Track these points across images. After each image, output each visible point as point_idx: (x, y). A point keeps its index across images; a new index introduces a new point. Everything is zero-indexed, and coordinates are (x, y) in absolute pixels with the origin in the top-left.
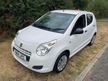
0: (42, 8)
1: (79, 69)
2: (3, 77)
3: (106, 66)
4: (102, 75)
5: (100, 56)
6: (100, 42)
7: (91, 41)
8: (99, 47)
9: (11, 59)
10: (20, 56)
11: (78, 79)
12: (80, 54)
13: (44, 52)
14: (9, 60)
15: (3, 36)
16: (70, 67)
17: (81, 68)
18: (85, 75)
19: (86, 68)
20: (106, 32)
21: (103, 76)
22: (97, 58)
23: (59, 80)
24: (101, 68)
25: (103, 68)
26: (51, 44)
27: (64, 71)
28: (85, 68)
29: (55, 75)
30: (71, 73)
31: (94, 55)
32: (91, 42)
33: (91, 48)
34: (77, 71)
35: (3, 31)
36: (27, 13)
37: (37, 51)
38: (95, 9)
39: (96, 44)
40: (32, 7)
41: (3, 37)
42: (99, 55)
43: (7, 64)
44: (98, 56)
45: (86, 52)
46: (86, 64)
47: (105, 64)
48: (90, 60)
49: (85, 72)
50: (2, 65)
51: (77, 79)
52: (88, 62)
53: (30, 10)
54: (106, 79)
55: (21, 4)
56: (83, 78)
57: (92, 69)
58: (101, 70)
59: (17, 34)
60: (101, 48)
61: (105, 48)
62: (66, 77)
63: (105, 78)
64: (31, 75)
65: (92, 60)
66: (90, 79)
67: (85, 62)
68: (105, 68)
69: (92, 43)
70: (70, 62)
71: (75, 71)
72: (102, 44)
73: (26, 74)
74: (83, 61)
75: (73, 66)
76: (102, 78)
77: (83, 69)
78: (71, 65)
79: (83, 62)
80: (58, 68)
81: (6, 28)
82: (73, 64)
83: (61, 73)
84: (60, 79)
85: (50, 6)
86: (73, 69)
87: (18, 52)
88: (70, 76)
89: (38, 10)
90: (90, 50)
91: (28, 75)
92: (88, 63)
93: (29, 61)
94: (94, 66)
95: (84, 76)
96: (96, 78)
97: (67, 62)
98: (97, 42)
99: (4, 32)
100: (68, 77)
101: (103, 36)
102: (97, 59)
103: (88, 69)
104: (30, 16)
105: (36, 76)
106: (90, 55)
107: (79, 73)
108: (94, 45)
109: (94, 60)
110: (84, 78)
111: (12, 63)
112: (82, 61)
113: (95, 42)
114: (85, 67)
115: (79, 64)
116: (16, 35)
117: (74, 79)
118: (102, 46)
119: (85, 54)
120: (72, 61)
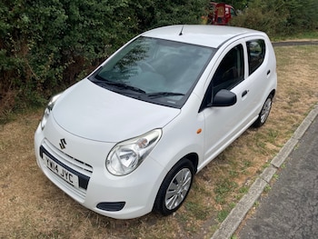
0: (117, 15)
1: (223, 203)
2: (18, 232)
3: (298, 191)
4: (286, 218)
5: (283, 159)
6: (285, 114)
7: (260, 115)
8: (283, 132)
9: (34, 175)
10: (60, 172)
11: (220, 233)
12: (226, 155)
13: (127, 163)
14: (31, 180)
15: (6, 104)
16: (199, 195)
17: (228, 199)
18: (241, 219)
19: (242, 200)
20: (305, 81)
21: (287, 220)
22: (274, 166)
23: (169, 235)
24: (282, 197)
25: (290, 195)
26: (146, 141)
27: (182, 208)
28: (239, 199)
29: (158, 221)
30: (201, 215)
31: (267, 158)
32: (259, 119)
33: (259, 135)
34: (219, 207)
35: (6, 91)
36: (72, 32)
37: (107, 162)
38: (275, 7)
39: (275, 123)
40: (89, 16)
41: (6, 108)
42: (280, 157)
43: (25, 191)
44: (276, 161)
45: (245, 149)
46: (244, 184)
47: (296, 184)
48: (255, 175)
49: (239, 211)
50: (11, 196)
51: (218, 231)
52: (249, 179)
53: (80, 25)
54: (297, 228)
55: (54, 9)
56: (235, 228)
57: (259, 199)
58: (284, 203)
59: (50, 108)
60: (287, 133)
61: (299, 132)
62: (189, 225)
63: (294, 226)
64: (94, 225)
65: (259, 172)
66: (254, 229)
67: (240, 179)
68: (294, 196)
69: (262, 121)
70: (199, 181)
71: (213, 207)
72: (292, 122)
73: (80, 222)
74: (235, 175)
75: (208, 194)
76: (286, 226)
77: (235, 201)
78: (203, 190)
79: (236, 180)
80: (167, 204)
81: (13, 81)
82: (209, 187)
83: (174, 214)
84: (171, 232)
85: (141, 7)
86: (207, 203)
87: (56, 164)
88: (198, 222)
89: (107, 23)
90: (257, 141)
91: (87, 224)
92: (249, 181)
93: (86, 188)
94: (264, 191)
95: (238, 223)
96: (268, 225)
97: (191, 185)
98: (277, 116)
99: (9, 93)
100: (193, 225)
101: (294, 96)
102: (275, 170)
103: (249, 201)
104: (82, 43)
105: (108, 227)
106: (256, 159)
107: (224, 214)
108: (268, 126)
109: (267, 173)
110: (238, 228)
111: (40, 189)
112: (233, 177)
113: (271, 115)
114: (241, 196)
115: (224, 187)
116: (47, 110)
117: (209, 231)
118: (289, 127)
119: (241, 155)
120: (205, 179)
